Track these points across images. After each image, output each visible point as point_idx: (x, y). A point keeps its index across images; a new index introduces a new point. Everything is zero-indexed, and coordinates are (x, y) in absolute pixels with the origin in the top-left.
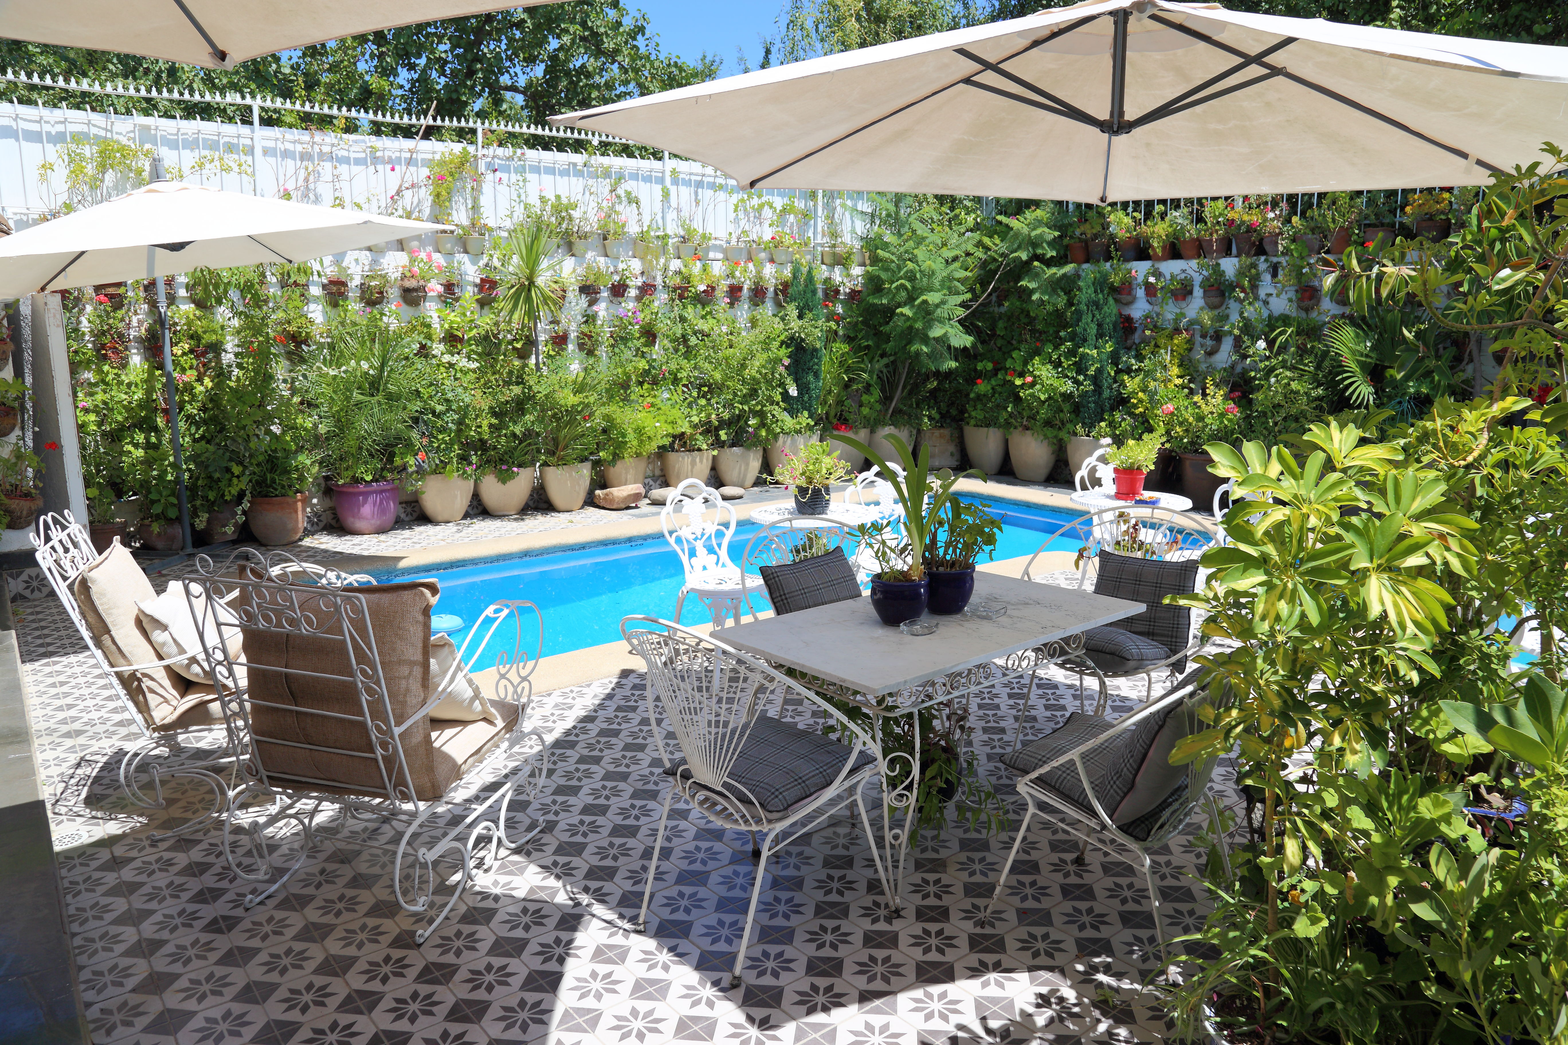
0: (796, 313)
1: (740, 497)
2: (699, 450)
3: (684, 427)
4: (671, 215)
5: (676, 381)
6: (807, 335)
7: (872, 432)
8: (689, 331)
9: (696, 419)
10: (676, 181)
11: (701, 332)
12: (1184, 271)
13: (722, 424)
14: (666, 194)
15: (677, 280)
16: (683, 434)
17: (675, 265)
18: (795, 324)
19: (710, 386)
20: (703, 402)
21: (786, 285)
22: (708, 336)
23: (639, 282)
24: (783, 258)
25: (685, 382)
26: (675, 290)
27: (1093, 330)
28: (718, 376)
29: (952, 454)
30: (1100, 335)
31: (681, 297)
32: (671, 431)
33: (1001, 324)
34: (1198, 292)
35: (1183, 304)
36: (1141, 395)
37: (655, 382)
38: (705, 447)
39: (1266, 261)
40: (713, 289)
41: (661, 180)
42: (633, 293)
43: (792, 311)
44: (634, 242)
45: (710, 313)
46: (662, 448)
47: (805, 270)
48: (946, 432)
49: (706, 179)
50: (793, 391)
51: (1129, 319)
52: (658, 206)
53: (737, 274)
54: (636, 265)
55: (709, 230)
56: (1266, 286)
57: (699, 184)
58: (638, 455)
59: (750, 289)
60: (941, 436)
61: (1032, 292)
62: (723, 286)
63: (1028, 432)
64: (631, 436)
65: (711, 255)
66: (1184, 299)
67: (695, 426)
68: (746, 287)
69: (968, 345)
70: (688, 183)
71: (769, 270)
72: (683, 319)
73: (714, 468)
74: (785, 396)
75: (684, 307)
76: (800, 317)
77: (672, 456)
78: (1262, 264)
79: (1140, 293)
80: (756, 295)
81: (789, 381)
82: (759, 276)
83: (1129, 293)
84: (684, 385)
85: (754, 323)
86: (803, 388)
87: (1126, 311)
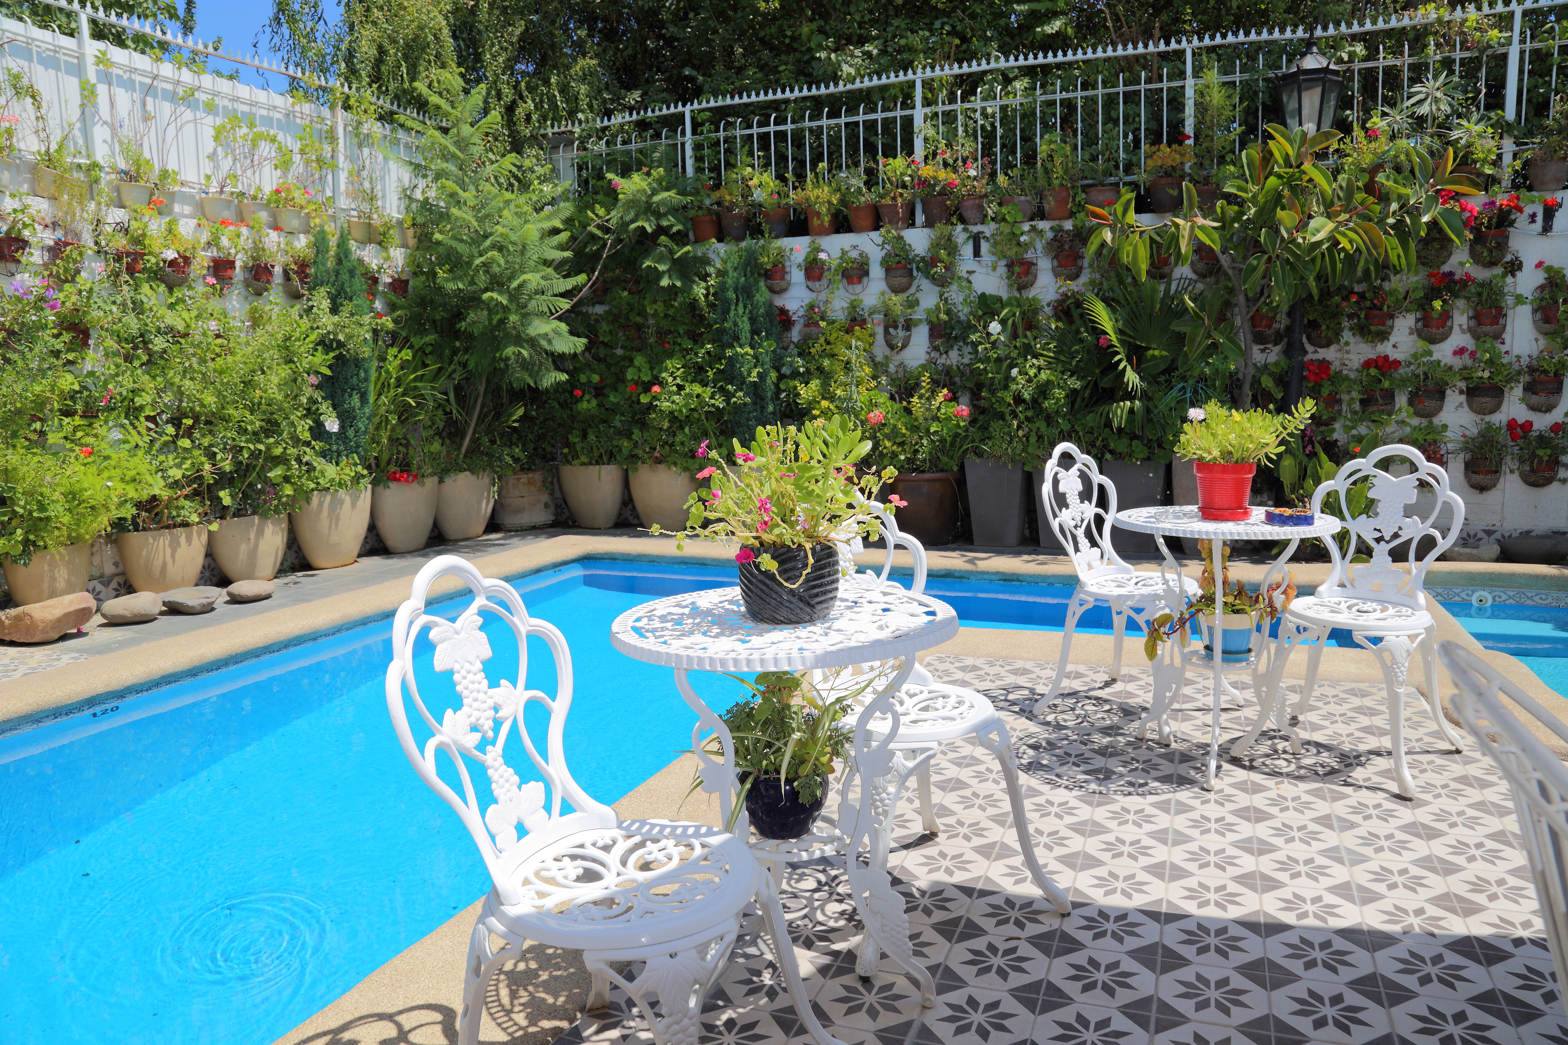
0: (326, 304)
1: (268, 597)
2: (186, 525)
3: (158, 488)
4: (100, 133)
5: (133, 412)
6: (350, 337)
7: (441, 481)
8: (151, 328)
9: (176, 474)
10: (106, 78)
11: (171, 329)
12: (855, 247)
13: (224, 480)
14: (88, 94)
15: (121, 243)
16: (154, 498)
17: (117, 215)
18: (328, 321)
19: (196, 418)
20: (185, 443)
21: (303, 266)
22: (186, 335)
23: (49, 238)
24: (295, 223)
25: (149, 412)
26: (118, 258)
27: (745, 326)
28: (210, 399)
29: (546, 506)
30: (755, 332)
31: (131, 270)
32: (132, 494)
33: (604, 327)
34: (876, 272)
35: (858, 288)
36: (825, 404)
37: (90, 414)
38: (195, 518)
39: (965, 230)
40: (187, 260)
41: (78, 70)
42: (36, 257)
43: (321, 301)
44: (33, 168)
45: (180, 301)
46: (119, 525)
47: (333, 241)
48: (537, 476)
49: (161, 85)
50: (332, 425)
51: (783, 312)
52: (74, 113)
53: (225, 242)
54: (40, 206)
55: (172, 166)
56: (966, 261)
57: (149, 90)
58: (74, 541)
59: (245, 267)
60: (530, 483)
61: (660, 275)
62: (202, 259)
63: (661, 467)
64: (58, 510)
65: (177, 208)
66: (860, 281)
67: (176, 485)
68: (238, 264)
69: (579, 350)
70: (129, 85)
71: (272, 238)
72: (138, 308)
73: (210, 554)
74: (318, 431)
75: (137, 288)
76: (334, 310)
77: (134, 539)
78: (959, 233)
79: (797, 276)
80: (257, 278)
81: (325, 407)
82: (258, 248)
83: (783, 278)
84: (148, 418)
85: (256, 320)
86: (346, 418)
87: (779, 302)
